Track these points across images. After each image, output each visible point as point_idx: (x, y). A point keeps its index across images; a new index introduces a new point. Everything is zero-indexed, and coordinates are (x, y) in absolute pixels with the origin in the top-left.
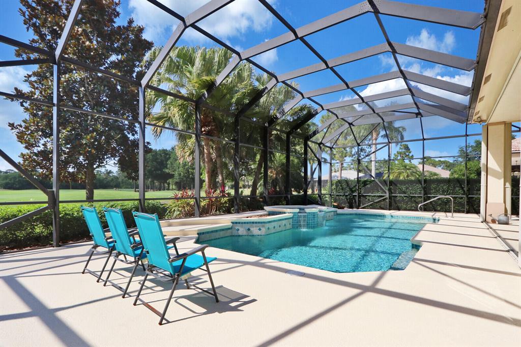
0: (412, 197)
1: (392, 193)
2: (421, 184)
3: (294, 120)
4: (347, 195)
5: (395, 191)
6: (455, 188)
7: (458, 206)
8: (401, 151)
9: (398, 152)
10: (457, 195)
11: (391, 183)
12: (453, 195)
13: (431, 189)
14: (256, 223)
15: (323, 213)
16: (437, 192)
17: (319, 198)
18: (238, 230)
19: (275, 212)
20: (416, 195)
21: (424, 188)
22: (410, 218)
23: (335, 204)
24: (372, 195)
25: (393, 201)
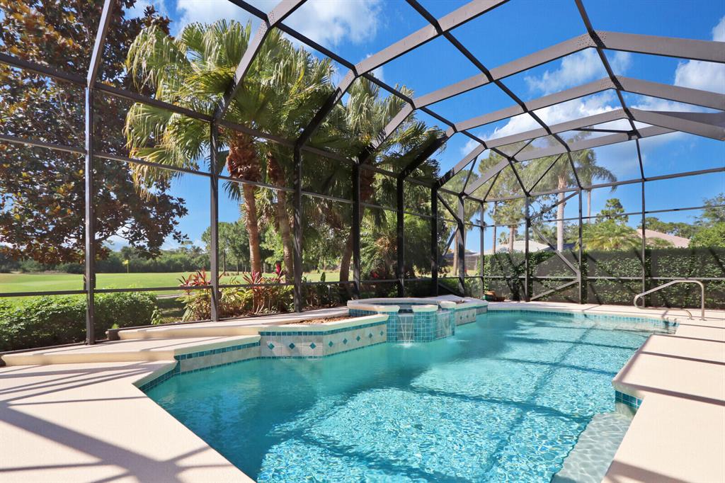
0: (623, 281)
1: (586, 274)
2: (641, 259)
3: (408, 154)
4: (510, 279)
5: (593, 271)
6: (704, 263)
7: (712, 298)
8: (607, 209)
9: (602, 211)
10: (709, 276)
11: (585, 257)
12: (701, 277)
13: (658, 268)
14: (306, 333)
15: (449, 312)
16: (670, 271)
17: (460, 285)
18: (272, 347)
19: (359, 311)
20: (631, 278)
21: (646, 265)
22: (618, 318)
23: (489, 293)
24: (552, 278)
25: (588, 288)
